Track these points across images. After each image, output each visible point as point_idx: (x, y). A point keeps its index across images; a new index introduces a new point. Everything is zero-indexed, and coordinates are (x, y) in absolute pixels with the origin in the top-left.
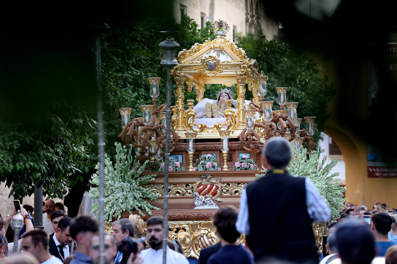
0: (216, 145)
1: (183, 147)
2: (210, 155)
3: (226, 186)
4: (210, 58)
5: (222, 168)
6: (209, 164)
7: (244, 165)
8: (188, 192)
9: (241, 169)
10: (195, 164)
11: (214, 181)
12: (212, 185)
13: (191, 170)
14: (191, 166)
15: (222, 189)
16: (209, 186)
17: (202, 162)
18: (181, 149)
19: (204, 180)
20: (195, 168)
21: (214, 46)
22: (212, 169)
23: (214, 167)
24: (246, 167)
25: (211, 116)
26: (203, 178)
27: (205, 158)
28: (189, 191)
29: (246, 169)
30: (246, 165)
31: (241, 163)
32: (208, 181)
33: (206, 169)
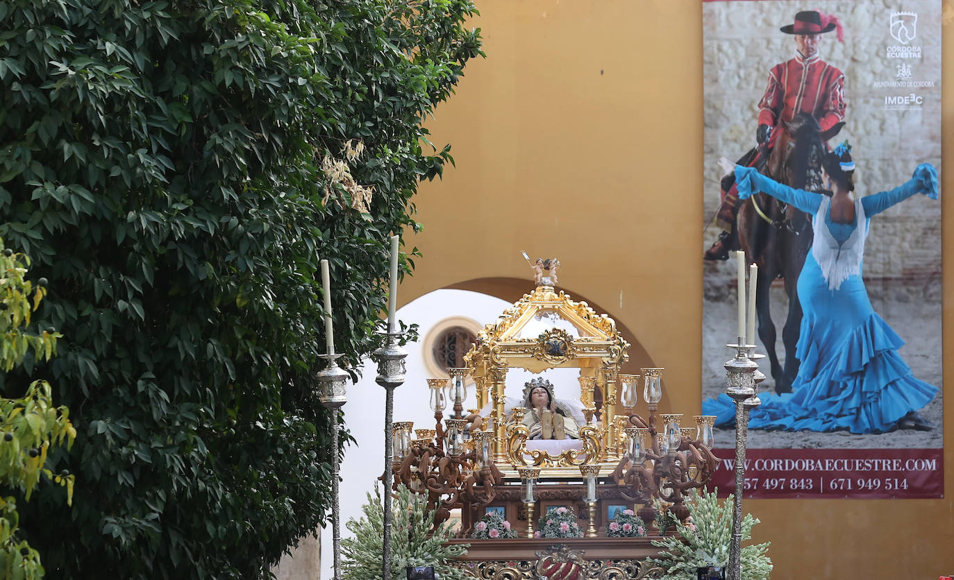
0: (569, 490)
1: (508, 493)
2: (563, 509)
3: (593, 566)
4: (554, 333)
5: (586, 533)
6: (565, 526)
7: (627, 528)
8: (525, 575)
9: (622, 536)
10: (539, 526)
11: (574, 556)
12: (570, 562)
13: (530, 536)
14: (530, 530)
15: (588, 569)
16: (563, 565)
17: (551, 521)
18: (504, 497)
19: (555, 554)
20: (538, 533)
21: (543, 306)
22: (570, 535)
23: (572, 531)
24: (631, 531)
25: (550, 436)
26: (554, 551)
27: (557, 515)
28: (527, 574)
29: (631, 535)
30: (631, 527)
31: (622, 523)
32: (562, 556)
33: (559, 535)
